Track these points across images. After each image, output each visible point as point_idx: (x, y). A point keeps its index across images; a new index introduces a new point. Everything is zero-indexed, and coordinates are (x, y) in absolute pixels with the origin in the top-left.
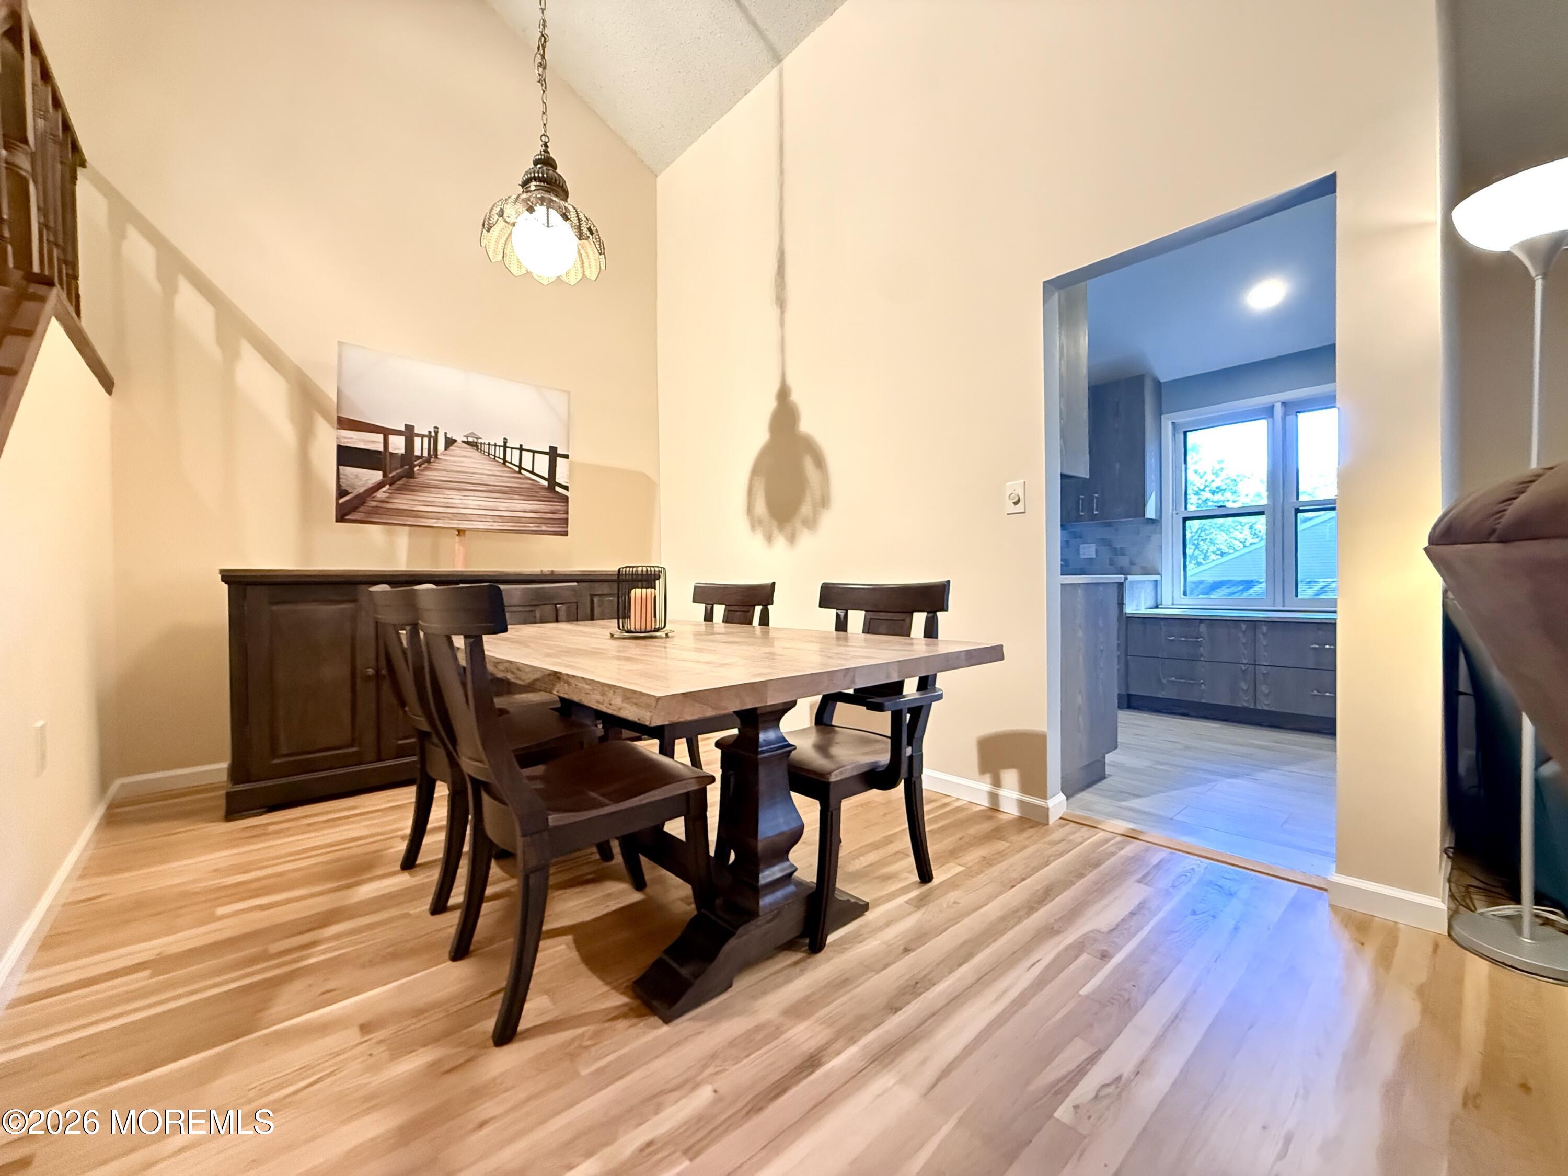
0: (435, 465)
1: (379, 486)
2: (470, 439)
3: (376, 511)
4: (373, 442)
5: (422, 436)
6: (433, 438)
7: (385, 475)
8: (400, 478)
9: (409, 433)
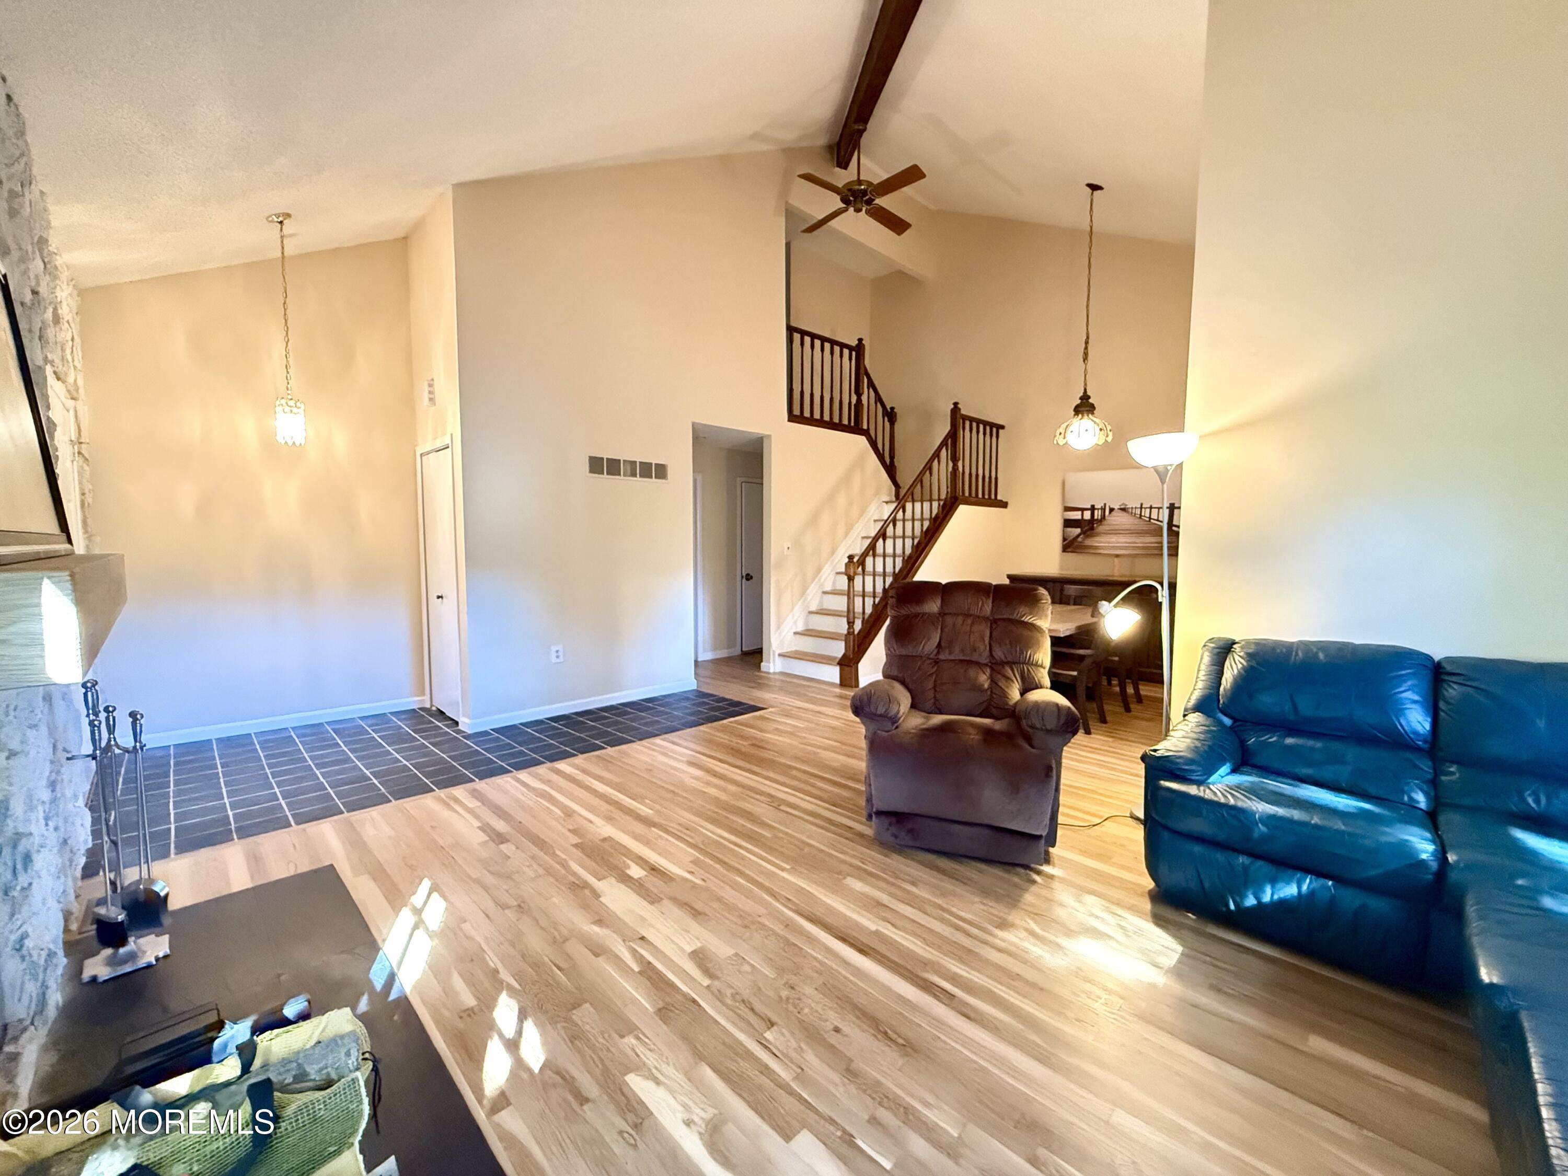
0: (1105, 522)
1: (1078, 536)
2: (1122, 507)
3: (1078, 548)
4: (1076, 515)
5: (1098, 509)
6: (1103, 509)
7: (1082, 530)
8: (1087, 530)
9: (1093, 509)
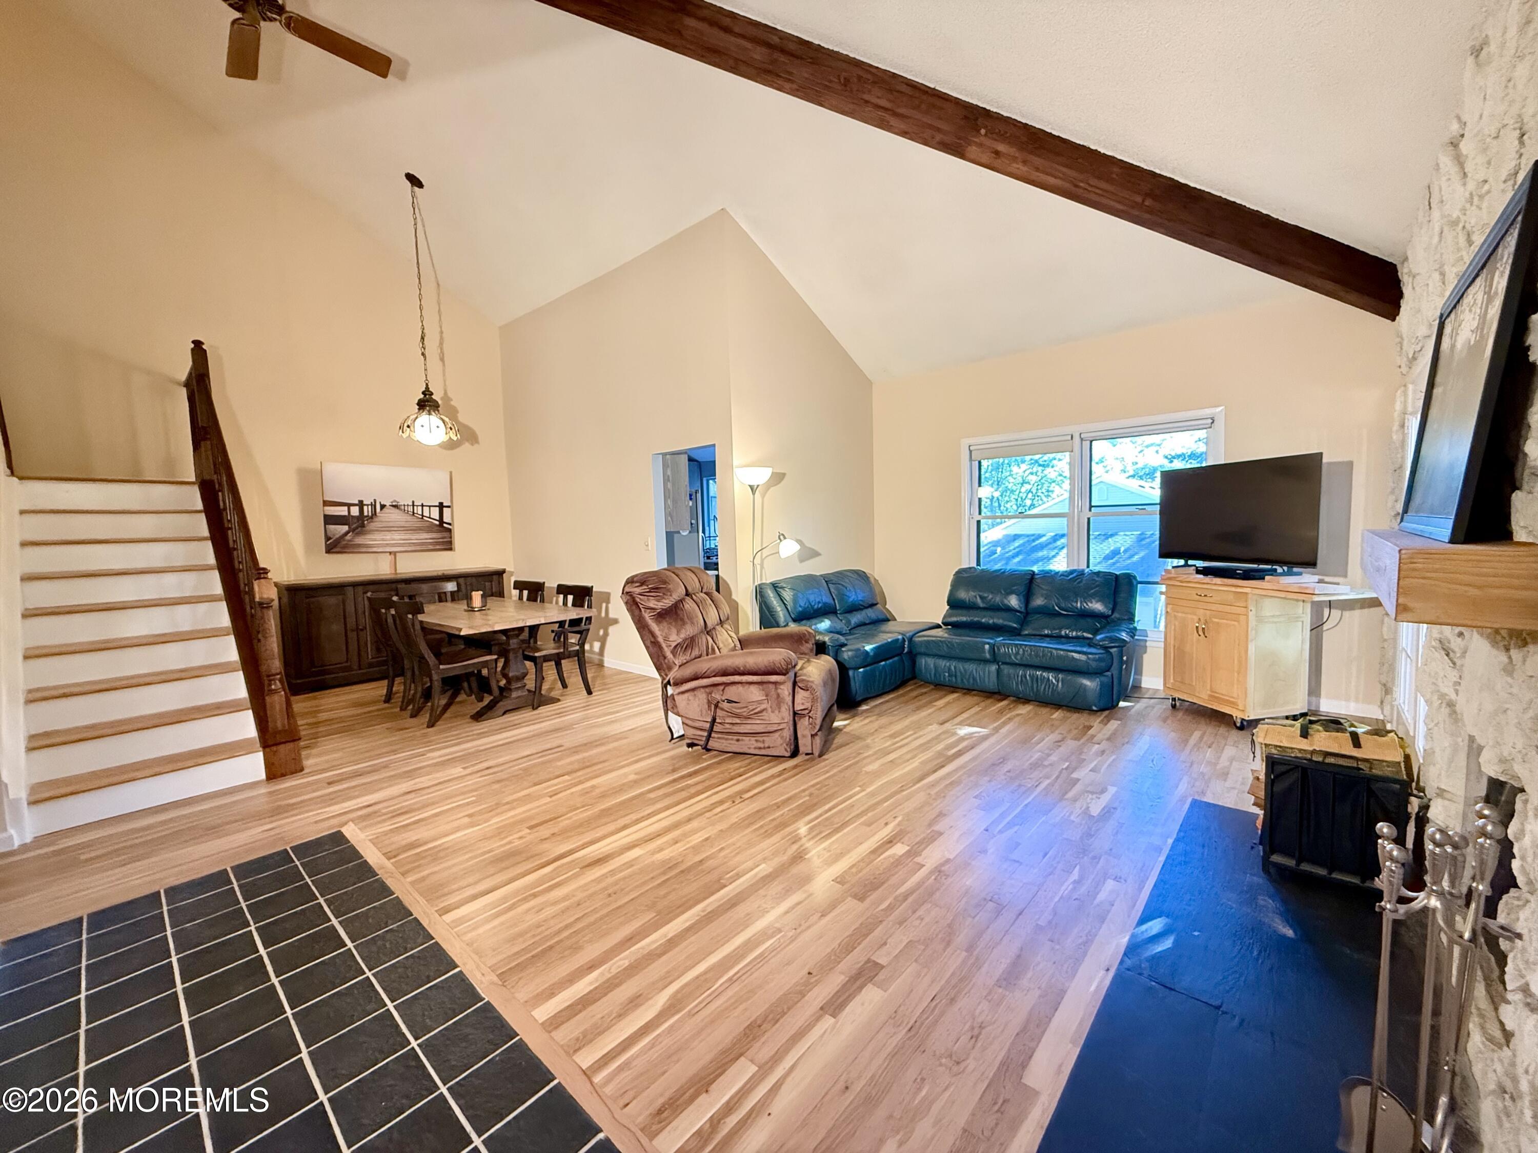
0: (375, 519)
1: (346, 533)
2: (394, 504)
3: (346, 546)
4: (342, 511)
5: (368, 505)
6: (373, 505)
7: (349, 528)
8: (357, 528)
9: (361, 504)
